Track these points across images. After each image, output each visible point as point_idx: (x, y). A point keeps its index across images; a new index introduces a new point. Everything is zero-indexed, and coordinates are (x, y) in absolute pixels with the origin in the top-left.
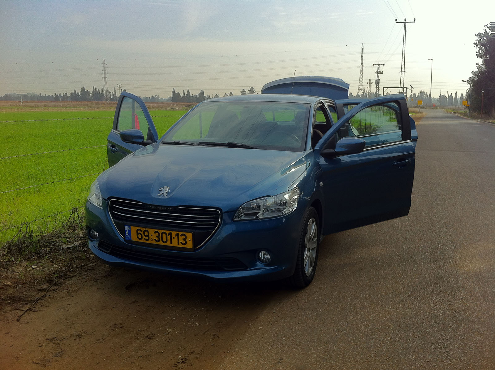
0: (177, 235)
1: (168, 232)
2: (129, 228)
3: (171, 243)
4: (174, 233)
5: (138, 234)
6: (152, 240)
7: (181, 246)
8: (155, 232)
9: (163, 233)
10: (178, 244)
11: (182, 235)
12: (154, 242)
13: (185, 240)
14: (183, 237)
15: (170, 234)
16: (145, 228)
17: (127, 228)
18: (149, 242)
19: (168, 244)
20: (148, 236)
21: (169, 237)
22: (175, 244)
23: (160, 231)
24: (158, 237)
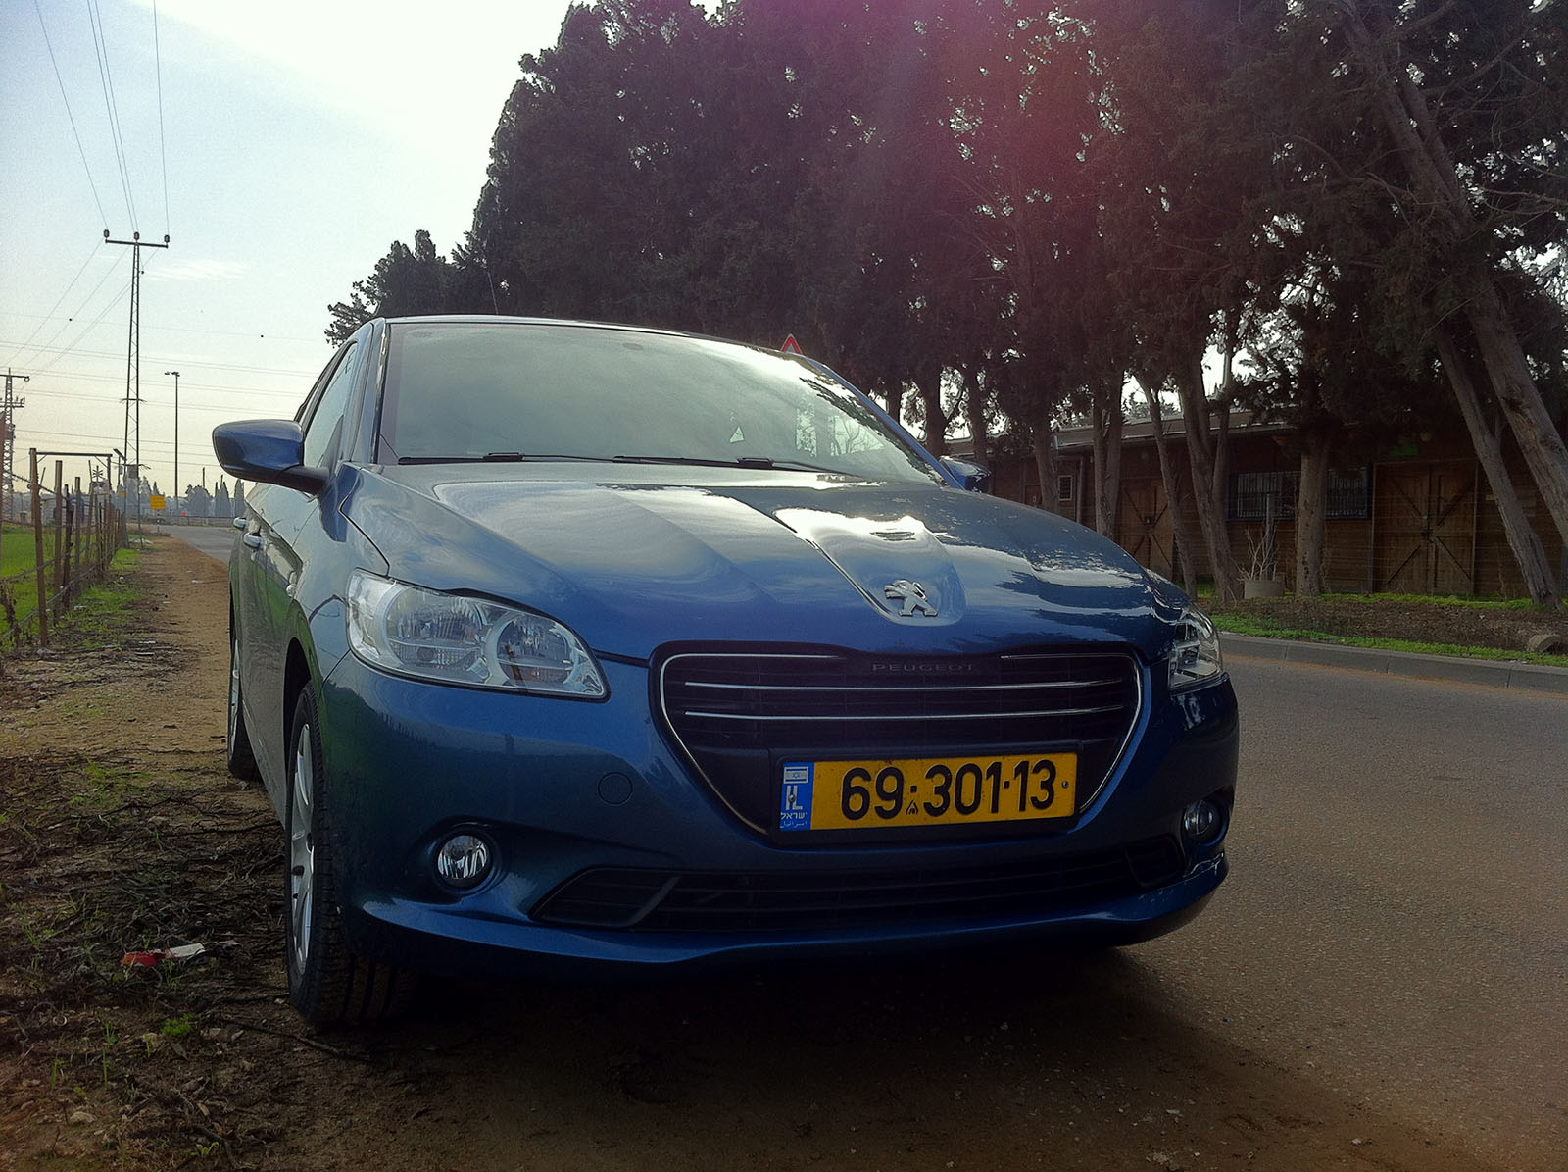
0: (1022, 769)
1: (984, 763)
2: (803, 774)
3: (995, 809)
4: (1009, 764)
5: (848, 793)
6: (915, 811)
7: (1029, 815)
8: (931, 773)
9: (968, 769)
10: (1021, 809)
11: (1036, 770)
12: (923, 819)
13: (1047, 785)
14: (1044, 775)
15: (995, 770)
16: (888, 758)
17: (795, 775)
18: (903, 820)
19: (983, 814)
20: (897, 796)
21: (988, 785)
22: (1009, 810)
23: (955, 765)
24: (941, 791)
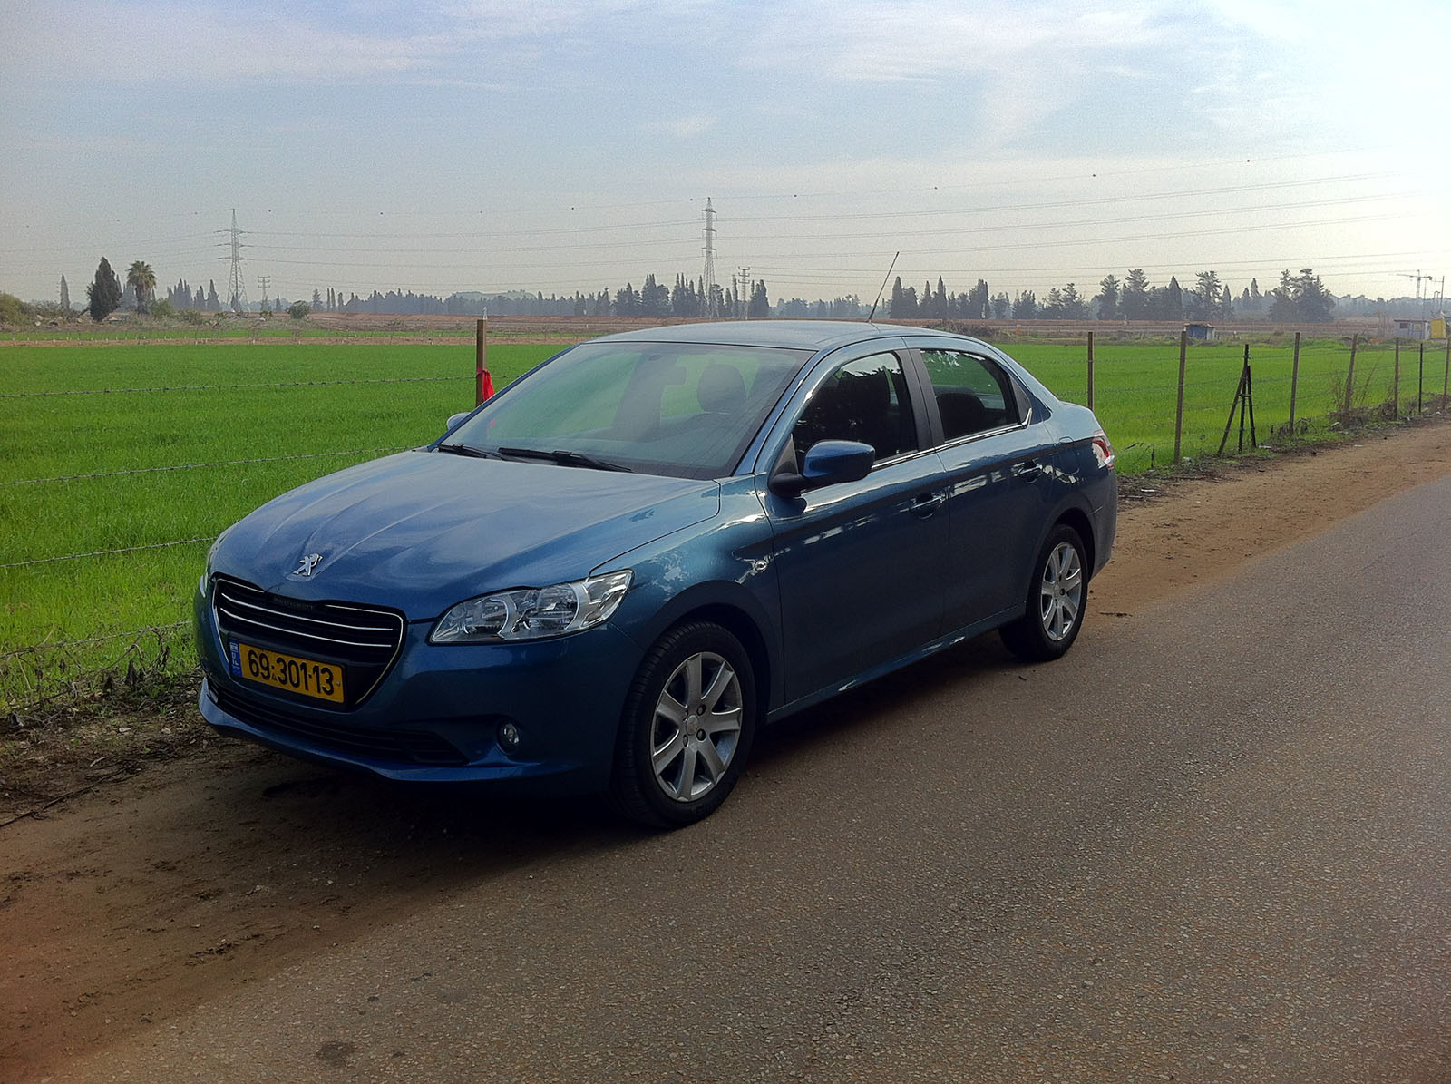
0: (316, 669)
1: (299, 662)
2: (236, 648)
3: (307, 688)
4: (310, 665)
5: (252, 662)
6: (275, 679)
7: (323, 696)
8: (279, 660)
9: (292, 663)
10: (319, 691)
11: (324, 670)
12: (277, 684)
13: (329, 681)
14: (327, 676)
15: (304, 666)
16: (262, 649)
17: (233, 647)
18: (270, 682)
19: (301, 690)
20: (267, 669)
21: (302, 673)
22: (312, 692)
23: (287, 659)
24: (283, 671)
